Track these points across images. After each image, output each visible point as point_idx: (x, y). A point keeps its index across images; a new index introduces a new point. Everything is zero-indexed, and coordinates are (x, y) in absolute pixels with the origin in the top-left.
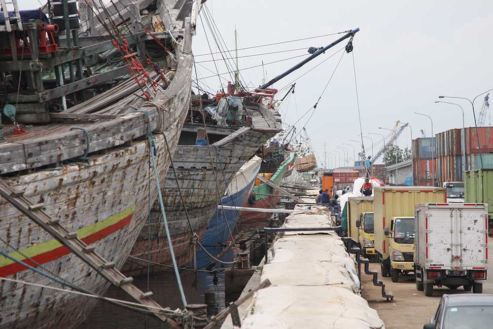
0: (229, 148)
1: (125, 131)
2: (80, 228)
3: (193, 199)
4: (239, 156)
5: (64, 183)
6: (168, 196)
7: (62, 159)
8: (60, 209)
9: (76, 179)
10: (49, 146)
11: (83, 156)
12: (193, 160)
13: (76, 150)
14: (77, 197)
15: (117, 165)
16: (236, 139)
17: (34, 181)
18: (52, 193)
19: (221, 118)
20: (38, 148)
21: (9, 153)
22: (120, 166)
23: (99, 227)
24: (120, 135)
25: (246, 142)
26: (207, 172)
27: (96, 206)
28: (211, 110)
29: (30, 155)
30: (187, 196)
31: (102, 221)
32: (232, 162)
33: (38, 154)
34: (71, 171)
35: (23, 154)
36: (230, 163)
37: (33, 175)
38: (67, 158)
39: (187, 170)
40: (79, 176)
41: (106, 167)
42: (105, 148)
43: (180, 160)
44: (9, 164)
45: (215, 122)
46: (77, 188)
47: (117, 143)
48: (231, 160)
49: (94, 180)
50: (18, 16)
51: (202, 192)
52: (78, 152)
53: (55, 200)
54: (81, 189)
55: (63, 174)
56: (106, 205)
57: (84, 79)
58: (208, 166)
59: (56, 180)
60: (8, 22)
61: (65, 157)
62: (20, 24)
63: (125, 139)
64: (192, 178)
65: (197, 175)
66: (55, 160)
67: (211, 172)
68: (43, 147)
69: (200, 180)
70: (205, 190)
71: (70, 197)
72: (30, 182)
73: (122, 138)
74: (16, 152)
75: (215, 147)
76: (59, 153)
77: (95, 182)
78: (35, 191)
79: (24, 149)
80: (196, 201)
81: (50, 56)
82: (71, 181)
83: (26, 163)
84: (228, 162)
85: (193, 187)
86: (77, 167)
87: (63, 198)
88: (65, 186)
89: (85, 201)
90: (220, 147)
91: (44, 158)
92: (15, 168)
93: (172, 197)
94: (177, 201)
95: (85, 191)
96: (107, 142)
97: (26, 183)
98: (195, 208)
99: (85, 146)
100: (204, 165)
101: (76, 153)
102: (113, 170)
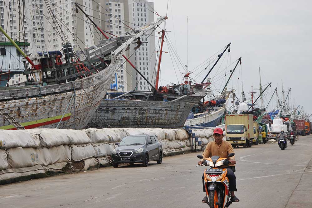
0: (178, 102)
1: (61, 87)
2: (40, 119)
3: (162, 121)
4: (184, 106)
5: (28, 103)
6: (149, 119)
7: (28, 96)
8: (28, 112)
9: (35, 103)
10: (21, 91)
11: (39, 95)
12: (160, 107)
13: (35, 93)
14: (37, 109)
15: (56, 99)
16: (181, 99)
18: (24, 107)
19: (180, 92)
20: (17, 92)
21: (3, 93)
22: (58, 99)
23: (50, 119)
24: (58, 89)
25: (186, 100)
26: (168, 111)
27: (47, 112)
28: (176, 90)
29: (13, 94)
31: (52, 117)
32: (180, 108)
33: (17, 94)
34: (32, 100)
35: (9, 93)
36: (179, 108)
37: (14, 101)
38: (31, 95)
39: (158, 110)
40: (36, 101)
41: (50, 99)
42: (50, 93)
43: (154, 106)
44: (3, 96)
46: (37, 106)
47: (57, 91)
48: (180, 107)
49: (45, 103)
50: (48, 53)
51: (167, 118)
52: (36, 94)
53: (26, 109)
54: (38, 106)
55: (28, 101)
56: (53, 112)
57: (76, 74)
58: (168, 109)
59: (25, 103)
60: (43, 55)
61: (30, 95)
62: (48, 56)
63: (61, 90)
64: (160, 113)
65: (163, 112)
66: (25, 96)
67: (170, 111)
68: (19, 92)
69: (165, 114)
70: (168, 118)
71: (33, 108)
72: (12, 103)
73: (59, 90)
74: (6, 93)
75: (171, 102)
76: (27, 94)
77: (45, 104)
78: (15, 106)
79: (10, 92)
80: (164, 121)
81: (59, 66)
82: (32, 103)
83: (11, 97)
84: (179, 107)
85: (161, 116)
86: (36, 99)
87: (30, 109)
88: (30, 105)
89: (41, 110)
90: (173, 102)
91: (20, 95)
92: (5, 98)
93: (151, 120)
94: (154, 121)
95: (41, 107)
96: (51, 91)
97: (10, 103)
98: (164, 124)
99: (40, 92)
100: (166, 108)
101: (35, 94)
102: (55, 100)
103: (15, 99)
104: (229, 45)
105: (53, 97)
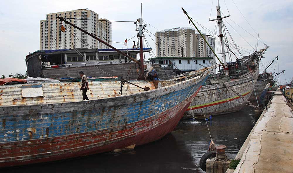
0: (265, 82)
2: (242, 94)
6: (255, 89)
8: (239, 91)
10: (237, 82)
12: (259, 84)
17: (235, 87)
23: (245, 94)
25: (268, 81)
27: (244, 91)
28: (262, 76)
30: (258, 89)
33: (235, 83)
36: (265, 84)
37: (235, 86)
43: (257, 84)
45: (262, 78)
56: (246, 90)
57: (242, 72)
59: (238, 87)
61: (239, 83)
67: (262, 86)
69: (260, 87)
73: (248, 80)
74: (232, 83)
75: (263, 82)
80: (260, 90)
81: (237, 68)
82: (240, 87)
86: (241, 85)
87: (239, 89)
91: (236, 84)
92: (232, 85)
96: (246, 81)
100: (261, 84)
101: (241, 83)
102: (247, 85)
103: (235, 85)
104: (277, 57)
105: (246, 84)
